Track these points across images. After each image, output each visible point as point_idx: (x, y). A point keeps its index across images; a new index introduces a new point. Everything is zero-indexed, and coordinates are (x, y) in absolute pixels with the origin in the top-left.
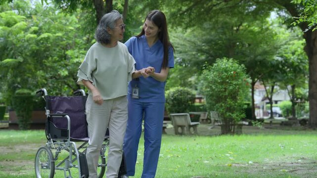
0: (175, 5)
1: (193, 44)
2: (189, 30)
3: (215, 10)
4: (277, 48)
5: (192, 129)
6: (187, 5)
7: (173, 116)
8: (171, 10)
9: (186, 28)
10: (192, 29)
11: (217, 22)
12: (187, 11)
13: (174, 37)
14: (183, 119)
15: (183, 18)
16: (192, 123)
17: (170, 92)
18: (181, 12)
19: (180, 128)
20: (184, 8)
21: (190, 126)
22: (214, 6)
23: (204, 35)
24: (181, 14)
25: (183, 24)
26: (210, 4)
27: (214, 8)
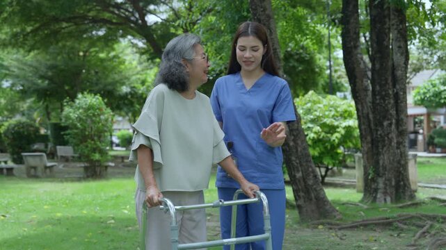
0: (18, 24)
1: (35, 70)
2: (32, 54)
3: (64, 33)
4: (128, 79)
5: (48, 170)
6: (31, 25)
7: (26, 156)
8: (12, 30)
9: (29, 51)
10: (36, 52)
11: (64, 46)
12: (32, 31)
13: (11, 60)
14: (38, 159)
15: (27, 40)
16: (49, 164)
17: (10, 125)
18: (25, 33)
19: (33, 170)
20: (29, 29)
21: (46, 167)
22: (64, 28)
23: (49, 60)
24: (24, 36)
25: (26, 47)
26: (57, 27)
27: (63, 31)
